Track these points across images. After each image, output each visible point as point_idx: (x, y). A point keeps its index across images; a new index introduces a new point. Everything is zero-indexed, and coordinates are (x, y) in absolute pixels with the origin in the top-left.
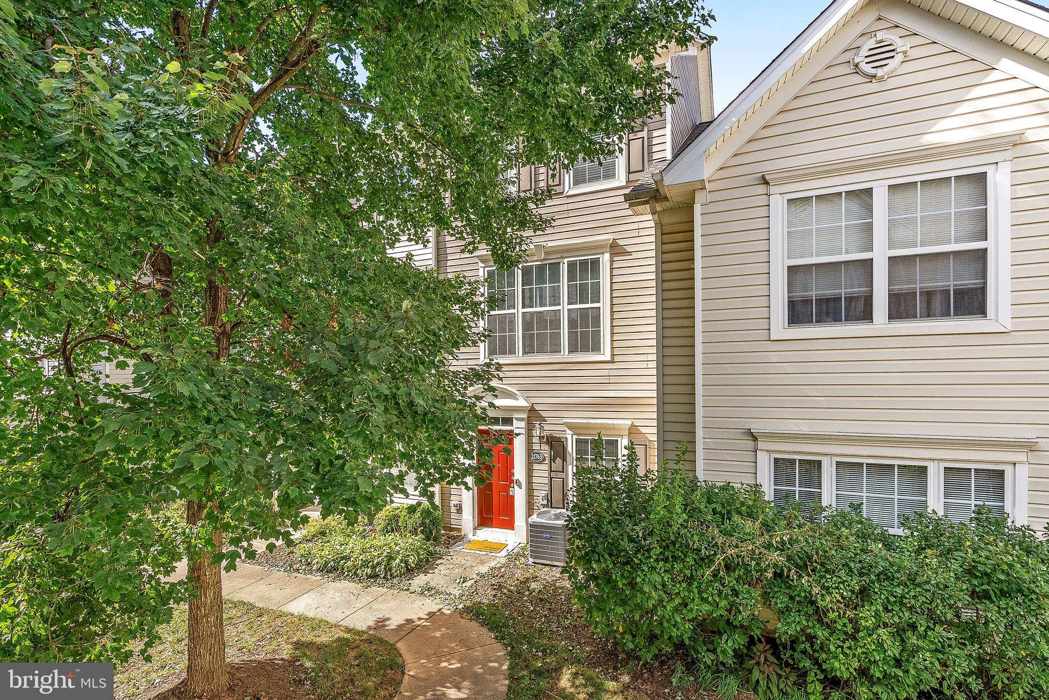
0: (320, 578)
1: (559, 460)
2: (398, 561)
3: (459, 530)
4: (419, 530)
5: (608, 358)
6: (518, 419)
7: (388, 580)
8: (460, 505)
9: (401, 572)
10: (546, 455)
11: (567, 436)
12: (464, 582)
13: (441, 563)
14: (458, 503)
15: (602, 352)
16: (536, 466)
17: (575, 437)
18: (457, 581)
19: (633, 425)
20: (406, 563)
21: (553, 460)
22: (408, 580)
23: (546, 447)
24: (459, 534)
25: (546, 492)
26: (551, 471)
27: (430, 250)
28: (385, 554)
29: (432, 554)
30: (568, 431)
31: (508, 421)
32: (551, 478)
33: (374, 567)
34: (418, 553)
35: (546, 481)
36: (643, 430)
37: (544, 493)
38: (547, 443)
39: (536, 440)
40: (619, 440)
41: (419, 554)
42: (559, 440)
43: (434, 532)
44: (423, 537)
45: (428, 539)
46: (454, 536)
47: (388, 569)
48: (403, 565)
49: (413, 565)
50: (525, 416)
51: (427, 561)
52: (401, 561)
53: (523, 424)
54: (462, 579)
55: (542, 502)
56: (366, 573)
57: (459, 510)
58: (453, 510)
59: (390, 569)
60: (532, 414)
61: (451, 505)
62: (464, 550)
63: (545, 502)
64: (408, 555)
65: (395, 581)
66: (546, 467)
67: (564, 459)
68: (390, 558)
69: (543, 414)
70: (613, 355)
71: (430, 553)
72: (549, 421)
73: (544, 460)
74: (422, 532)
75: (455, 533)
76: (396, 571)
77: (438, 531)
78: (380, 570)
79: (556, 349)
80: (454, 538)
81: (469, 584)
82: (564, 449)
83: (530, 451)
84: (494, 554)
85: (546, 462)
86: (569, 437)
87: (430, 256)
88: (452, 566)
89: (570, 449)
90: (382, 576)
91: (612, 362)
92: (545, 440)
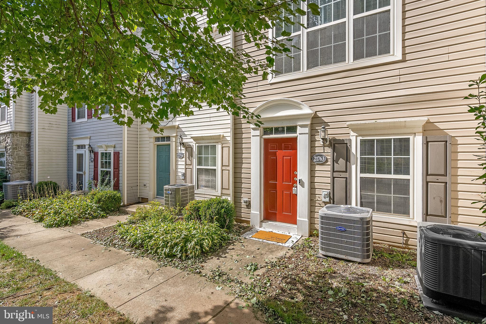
0: (128, 253)
1: (342, 161)
2: (193, 243)
3: (248, 222)
4: (215, 218)
5: (400, 57)
6: (302, 126)
7: (183, 261)
8: (250, 202)
9: (195, 254)
10: (328, 157)
11: (351, 138)
12: (255, 270)
13: (233, 249)
14: (248, 200)
15: (391, 53)
16: (318, 168)
17: (359, 138)
18: (249, 268)
19: (428, 122)
20: (201, 246)
21: (335, 161)
22: (201, 262)
23: (329, 150)
24: (248, 225)
25: (329, 191)
26: (334, 171)
27: (229, 37)
28: (183, 236)
29: (225, 240)
30: (352, 133)
31: (292, 129)
32: (334, 178)
33: (172, 247)
34: (212, 237)
35: (329, 180)
36: (441, 126)
37: (326, 192)
38: (330, 146)
39: (319, 143)
40: (411, 137)
41: (213, 239)
42: (342, 142)
43: (227, 221)
44: (218, 224)
45: (222, 226)
46: (244, 227)
47: (184, 250)
48: (198, 247)
49: (207, 249)
50: (308, 123)
51: (221, 246)
52: (196, 244)
53: (307, 130)
54: (253, 267)
55: (324, 200)
56: (165, 253)
57: (249, 206)
58: (243, 205)
59: (186, 251)
60: (316, 121)
61: (242, 201)
62: (253, 238)
63: (327, 200)
64: (203, 239)
65: (190, 262)
66: (329, 168)
67: (347, 159)
68: (186, 240)
69: (326, 120)
70: (404, 54)
71: (223, 239)
72: (332, 125)
73: (327, 161)
74: (218, 220)
75: (245, 225)
76: (191, 253)
77: (230, 221)
78: (177, 250)
79: (341, 58)
80: (244, 228)
81: (260, 272)
82: (348, 150)
83: (312, 154)
84: (281, 244)
85: (329, 163)
86: (353, 139)
87: (229, 41)
88: (243, 252)
89: (353, 150)
90: (179, 256)
91: (404, 60)
92: (328, 143)
